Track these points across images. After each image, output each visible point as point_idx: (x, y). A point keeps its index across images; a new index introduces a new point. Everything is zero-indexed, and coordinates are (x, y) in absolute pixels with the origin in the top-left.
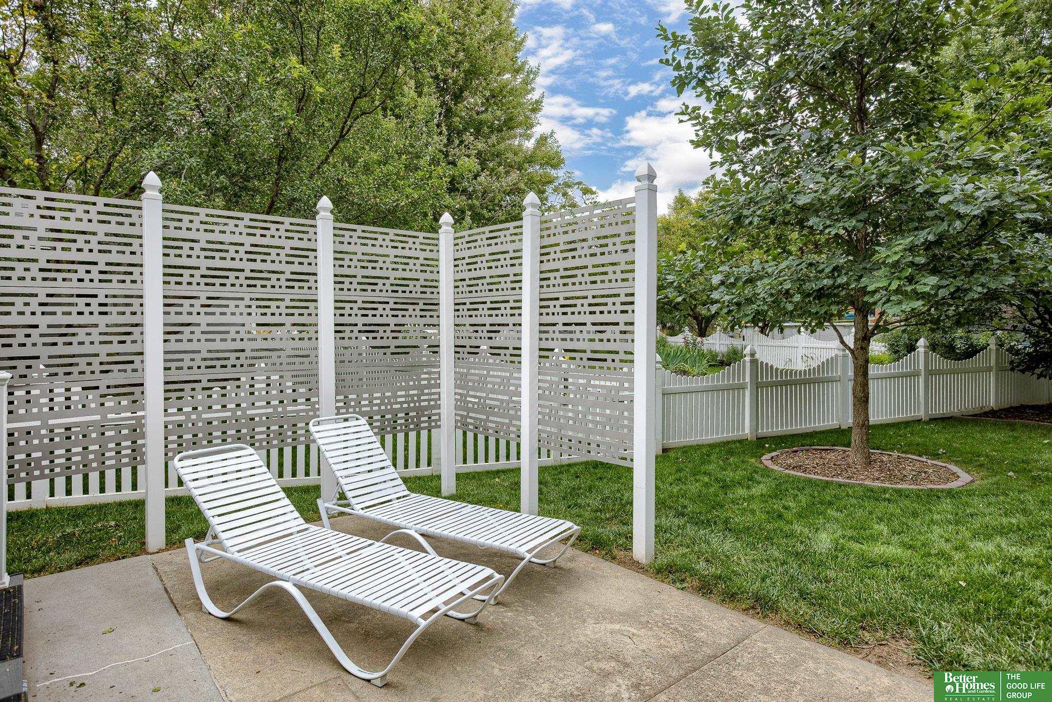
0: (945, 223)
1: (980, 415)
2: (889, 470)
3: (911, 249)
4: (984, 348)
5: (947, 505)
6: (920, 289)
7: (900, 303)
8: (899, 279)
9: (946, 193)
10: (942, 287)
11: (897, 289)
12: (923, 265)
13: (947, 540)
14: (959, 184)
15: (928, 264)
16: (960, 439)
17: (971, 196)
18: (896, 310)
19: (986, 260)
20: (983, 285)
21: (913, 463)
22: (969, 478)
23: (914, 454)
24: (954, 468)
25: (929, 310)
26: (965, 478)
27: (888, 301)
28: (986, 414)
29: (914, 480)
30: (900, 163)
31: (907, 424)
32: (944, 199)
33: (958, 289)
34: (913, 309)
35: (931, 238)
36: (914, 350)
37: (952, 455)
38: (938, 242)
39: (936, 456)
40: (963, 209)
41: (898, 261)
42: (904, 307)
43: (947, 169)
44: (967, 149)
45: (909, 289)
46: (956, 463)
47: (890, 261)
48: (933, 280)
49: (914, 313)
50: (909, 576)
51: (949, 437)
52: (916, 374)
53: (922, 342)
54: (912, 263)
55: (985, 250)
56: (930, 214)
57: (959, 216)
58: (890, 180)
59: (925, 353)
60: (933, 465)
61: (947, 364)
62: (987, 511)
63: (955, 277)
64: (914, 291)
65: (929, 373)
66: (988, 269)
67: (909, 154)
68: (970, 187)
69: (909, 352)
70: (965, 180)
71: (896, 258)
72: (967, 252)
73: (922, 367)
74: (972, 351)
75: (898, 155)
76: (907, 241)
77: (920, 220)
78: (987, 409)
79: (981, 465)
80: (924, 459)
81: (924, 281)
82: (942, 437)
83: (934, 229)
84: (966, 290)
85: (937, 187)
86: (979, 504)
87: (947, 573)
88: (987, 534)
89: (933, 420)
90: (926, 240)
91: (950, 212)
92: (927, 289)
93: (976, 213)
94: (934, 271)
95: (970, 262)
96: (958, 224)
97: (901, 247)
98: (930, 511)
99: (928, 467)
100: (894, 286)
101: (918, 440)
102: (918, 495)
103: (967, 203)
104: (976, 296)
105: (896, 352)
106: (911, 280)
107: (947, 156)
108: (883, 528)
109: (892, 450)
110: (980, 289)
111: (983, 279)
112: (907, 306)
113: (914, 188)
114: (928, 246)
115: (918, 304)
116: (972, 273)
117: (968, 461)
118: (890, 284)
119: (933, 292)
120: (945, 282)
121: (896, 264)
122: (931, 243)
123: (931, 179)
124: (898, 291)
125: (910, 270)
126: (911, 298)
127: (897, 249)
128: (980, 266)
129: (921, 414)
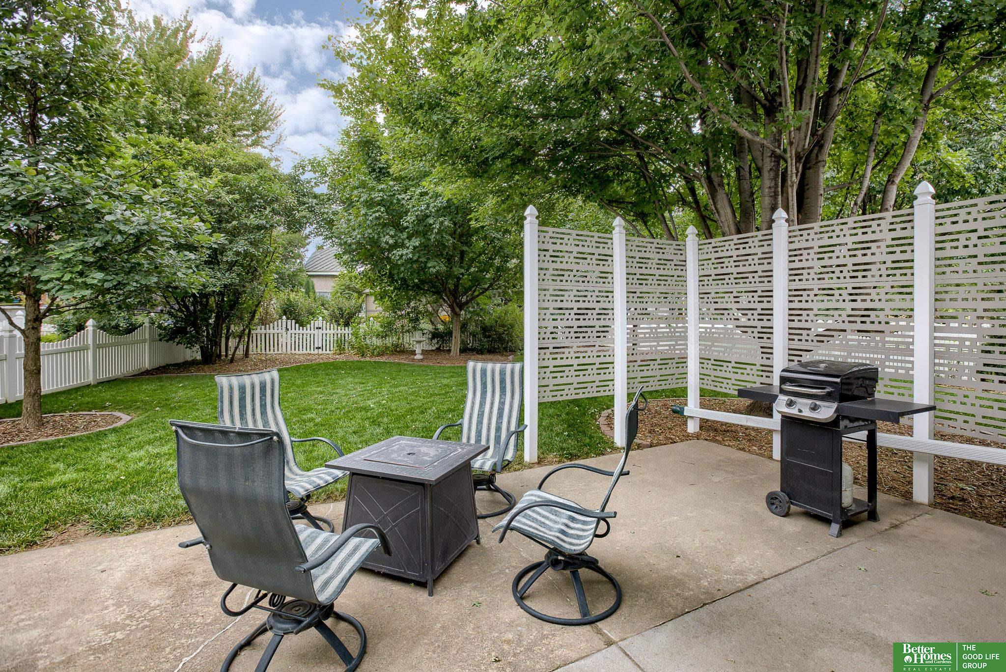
0: (109, 235)
1: (138, 375)
2: (62, 426)
3: (83, 250)
4: (141, 325)
5: (112, 437)
6: (89, 281)
7: (72, 291)
8: (72, 272)
9: (110, 214)
10: (107, 281)
11: (69, 281)
12: (92, 263)
13: (112, 458)
14: (120, 209)
15: (96, 262)
16: (123, 393)
17: (128, 220)
18: (69, 296)
19: (139, 264)
20: (137, 281)
21: (82, 418)
22: (129, 418)
23: (85, 410)
24: (117, 414)
25: (97, 297)
26: (125, 418)
27: (61, 289)
28: (142, 374)
29: (86, 428)
30: (73, 183)
31: (77, 389)
32: (108, 218)
33: (119, 283)
34: (83, 296)
35: (98, 244)
36: (83, 329)
37: (117, 405)
38: (105, 247)
39: (104, 408)
40: (122, 228)
41: (70, 259)
42: (75, 294)
43: (111, 196)
44: (126, 186)
45: (80, 280)
46: (120, 410)
47: (63, 258)
48: (100, 275)
49: (83, 299)
50: (83, 487)
51: (114, 393)
52: (85, 348)
53: (90, 323)
54: (83, 261)
55: (138, 258)
56: (97, 225)
57: (120, 232)
58: (64, 193)
59: (94, 331)
60: (101, 415)
61: (113, 339)
62: (140, 434)
63: (117, 274)
64: (85, 283)
65: (98, 347)
66: (140, 270)
67: (81, 177)
68: (128, 214)
69: (79, 330)
70: (124, 207)
71: (68, 256)
72: (126, 257)
73: (90, 341)
74: (132, 328)
75: (70, 176)
76: (79, 244)
77: (89, 229)
78: (143, 370)
79: (138, 408)
80: (93, 412)
81: (94, 276)
82: (107, 394)
83: (101, 238)
84: (125, 284)
85: (104, 208)
86: (135, 431)
87: (111, 476)
88: (140, 447)
89: (101, 383)
90: (94, 246)
91: (113, 228)
92: (95, 282)
93: (132, 232)
94: (101, 269)
95: (128, 265)
96: (119, 238)
97: (72, 248)
98: (100, 444)
99: (97, 417)
100: (67, 277)
101: (87, 399)
102: (89, 437)
103: (125, 224)
104: (132, 289)
105: (65, 332)
106: (81, 274)
107: (111, 187)
108: (61, 466)
109: (64, 411)
110: (135, 284)
111: (137, 278)
112: (78, 294)
113: (84, 205)
114: (97, 250)
115: (88, 293)
116: (129, 272)
117: (127, 407)
118: (63, 276)
119: (99, 284)
120: (109, 278)
121: (67, 261)
122: (98, 248)
123: (98, 201)
124: (69, 282)
125: (81, 267)
126: (81, 288)
127: (70, 249)
128: (135, 268)
129: (91, 380)
